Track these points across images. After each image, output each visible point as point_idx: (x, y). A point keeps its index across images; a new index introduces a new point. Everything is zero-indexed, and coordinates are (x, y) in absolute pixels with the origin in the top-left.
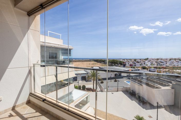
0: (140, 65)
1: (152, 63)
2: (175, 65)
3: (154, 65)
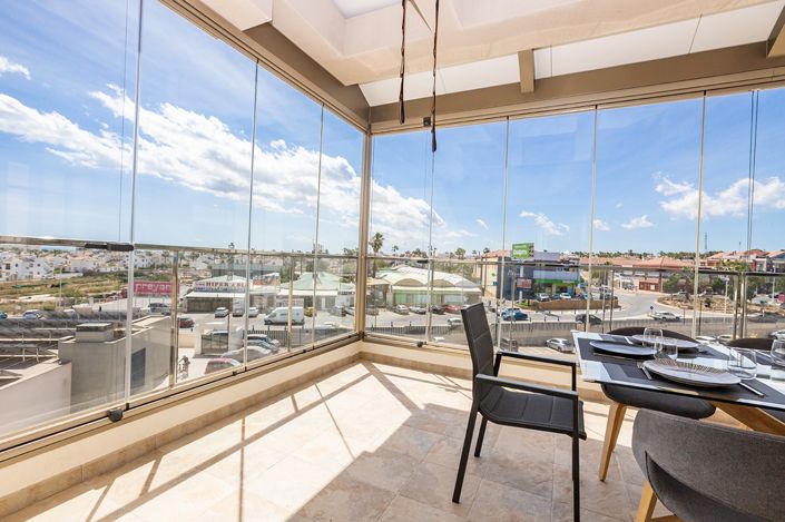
2: (16, 276)
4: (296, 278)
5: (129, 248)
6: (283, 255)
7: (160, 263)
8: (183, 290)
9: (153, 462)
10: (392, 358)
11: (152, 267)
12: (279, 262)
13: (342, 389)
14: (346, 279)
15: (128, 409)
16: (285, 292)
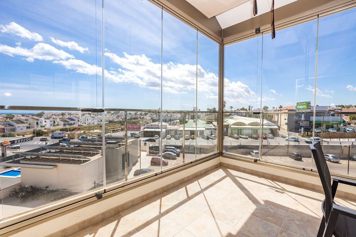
0: (27, 128)
1: (54, 122)
2: (90, 123)
3: (58, 125)
4: (186, 122)
5: (102, 111)
6: (180, 112)
7: (134, 117)
8: (142, 128)
9: (116, 221)
10: (238, 167)
11: (131, 119)
12: (179, 115)
13: (212, 185)
14: (210, 122)
15: (105, 192)
16: (182, 129)
